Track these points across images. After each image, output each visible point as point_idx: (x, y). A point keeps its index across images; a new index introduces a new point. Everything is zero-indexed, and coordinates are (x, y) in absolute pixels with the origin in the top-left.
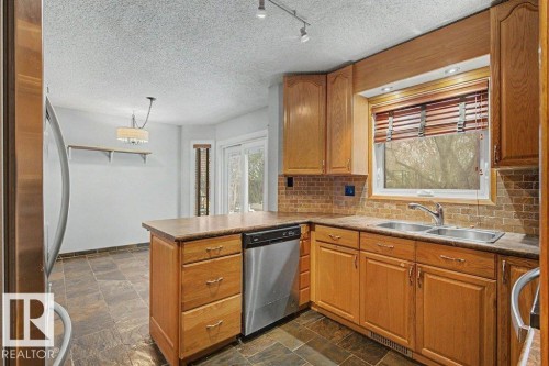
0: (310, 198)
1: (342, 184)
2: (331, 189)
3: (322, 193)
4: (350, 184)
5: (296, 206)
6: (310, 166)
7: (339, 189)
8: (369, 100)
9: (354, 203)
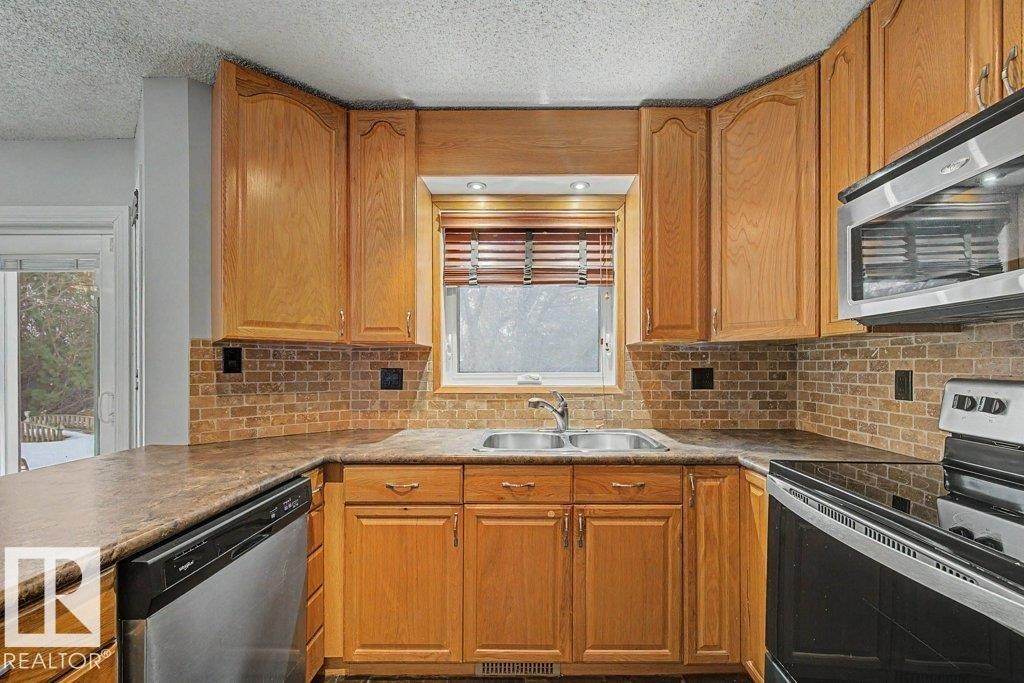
0: (292, 399)
1: (372, 365)
2: (346, 376)
3: (325, 386)
4: (392, 364)
5: (250, 423)
6: (308, 320)
7: (365, 376)
8: (435, 199)
9: (403, 405)
